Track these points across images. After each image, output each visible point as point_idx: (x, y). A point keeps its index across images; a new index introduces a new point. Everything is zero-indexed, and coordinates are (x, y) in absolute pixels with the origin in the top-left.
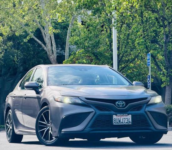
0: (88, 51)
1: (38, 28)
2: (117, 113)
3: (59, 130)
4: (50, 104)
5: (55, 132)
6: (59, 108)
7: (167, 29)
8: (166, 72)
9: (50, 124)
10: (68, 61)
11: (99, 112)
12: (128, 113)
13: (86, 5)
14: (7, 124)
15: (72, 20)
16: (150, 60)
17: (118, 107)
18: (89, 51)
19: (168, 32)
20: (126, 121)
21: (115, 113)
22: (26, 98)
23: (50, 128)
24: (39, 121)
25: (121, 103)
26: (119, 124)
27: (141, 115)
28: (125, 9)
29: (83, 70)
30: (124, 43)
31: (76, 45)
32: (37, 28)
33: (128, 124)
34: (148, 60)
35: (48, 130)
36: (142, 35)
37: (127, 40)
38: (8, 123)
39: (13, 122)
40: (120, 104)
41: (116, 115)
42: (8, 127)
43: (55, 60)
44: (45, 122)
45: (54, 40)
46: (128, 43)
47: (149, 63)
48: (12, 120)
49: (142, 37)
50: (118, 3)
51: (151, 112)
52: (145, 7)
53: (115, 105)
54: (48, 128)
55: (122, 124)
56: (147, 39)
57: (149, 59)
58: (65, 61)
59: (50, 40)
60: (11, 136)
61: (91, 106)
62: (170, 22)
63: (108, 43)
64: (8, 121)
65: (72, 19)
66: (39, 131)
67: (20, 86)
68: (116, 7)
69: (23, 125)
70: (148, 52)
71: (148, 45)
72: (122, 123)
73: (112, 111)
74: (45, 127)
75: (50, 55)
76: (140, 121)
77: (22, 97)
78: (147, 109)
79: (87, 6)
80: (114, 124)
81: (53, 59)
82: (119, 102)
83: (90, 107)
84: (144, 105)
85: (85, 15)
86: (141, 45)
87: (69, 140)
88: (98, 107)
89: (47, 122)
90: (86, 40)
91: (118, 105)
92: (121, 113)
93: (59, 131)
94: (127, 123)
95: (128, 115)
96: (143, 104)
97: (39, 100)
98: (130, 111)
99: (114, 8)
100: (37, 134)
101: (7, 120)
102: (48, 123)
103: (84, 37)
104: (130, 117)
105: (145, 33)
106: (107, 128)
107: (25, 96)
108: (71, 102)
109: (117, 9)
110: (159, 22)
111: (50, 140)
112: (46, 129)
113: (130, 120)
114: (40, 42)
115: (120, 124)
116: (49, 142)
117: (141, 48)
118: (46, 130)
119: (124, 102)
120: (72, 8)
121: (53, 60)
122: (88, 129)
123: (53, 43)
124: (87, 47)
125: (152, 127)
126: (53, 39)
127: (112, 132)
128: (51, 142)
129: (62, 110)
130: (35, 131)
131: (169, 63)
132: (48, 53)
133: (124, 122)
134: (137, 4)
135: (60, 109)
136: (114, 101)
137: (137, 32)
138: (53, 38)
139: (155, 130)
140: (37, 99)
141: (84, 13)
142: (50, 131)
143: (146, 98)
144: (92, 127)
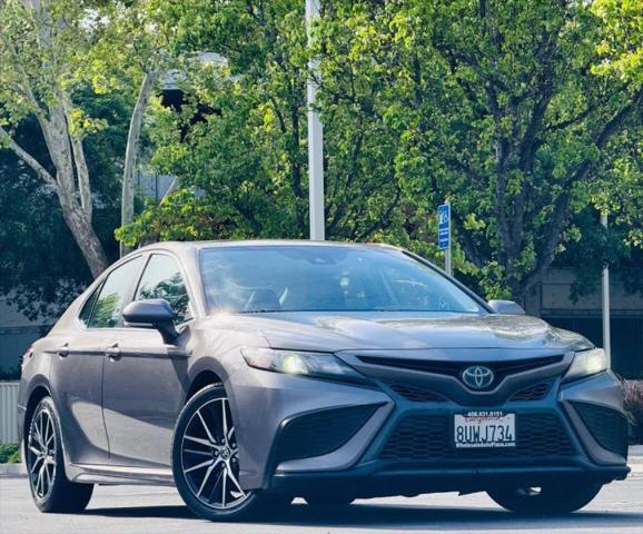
0: (221, 196)
1: (30, 115)
2: (466, 408)
3: (268, 466)
4: (231, 378)
5: (253, 472)
6: (265, 389)
7: (506, 122)
8: (501, 268)
9: (227, 444)
10: (131, 229)
11: (406, 405)
12: (505, 406)
13: (211, 35)
14: (33, 449)
15: (145, 89)
16: (449, 229)
17: (470, 388)
18: (224, 195)
19: (511, 132)
20: (498, 436)
21: (461, 408)
22: (118, 356)
23: (227, 462)
24: (185, 436)
25: (478, 373)
26: (475, 446)
27: (546, 415)
28: (365, 52)
29: (318, 260)
30: (344, 167)
31: (177, 174)
32: (27, 112)
33: (502, 445)
34: (441, 226)
35: (220, 468)
36: (415, 143)
37: (354, 159)
38: (36, 444)
39: (58, 439)
40: (476, 376)
41: (464, 414)
42: (39, 458)
43: (89, 226)
44: (207, 438)
45: (82, 156)
46: (358, 167)
47: (446, 236)
48: (58, 434)
49: (416, 148)
50: (336, 29)
51: (577, 405)
52: (434, 45)
53: (461, 379)
54: (220, 459)
55: (485, 445)
56: (435, 154)
57: (445, 225)
58: (122, 228)
59: (70, 157)
60: (50, 490)
61: (378, 382)
62: (517, 98)
63: (288, 168)
64: (39, 437)
65: (146, 84)
66: (185, 472)
67: (80, 317)
68: (324, 45)
69: (102, 451)
70: (439, 201)
71: (440, 176)
72: (485, 441)
73: (451, 402)
74: (209, 458)
75: (71, 207)
76: (541, 435)
77: (102, 353)
78: (563, 396)
79: (214, 38)
80: (458, 445)
81: (81, 222)
82: (472, 372)
83: (374, 387)
84: (554, 381)
85: (190, 70)
86: (416, 175)
87: (292, 500)
88: (404, 388)
89: (216, 439)
90: (213, 155)
91: (471, 380)
92: (490, 408)
93: (266, 472)
94: (500, 441)
95: (505, 413)
96: (551, 377)
97: (180, 362)
98: (511, 400)
99: (319, 47)
100: (179, 481)
101: (33, 435)
102: (220, 443)
103: (207, 148)
104: (509, 421)
105: (428, 133)
106: (432, 460)
107: (116, 350)
108: (306, 372)
109: (328, 51)
110: (472, 98)
111: (227, 502)
112: (211, 465)
113: (512, 432)
114: (34, 163)
115: (479, 445)
116: (222, 507)
117: (415, 186)
118: (211, 469)
119: (489, 371)
120: (145, 46)
121: (79, 225)
122: (369, 464)
123: (78, 165)
124: (216, 182)
125: (580, 454)
126: (79, 152)
127: (451, 472)
128: (232, 509)
129: (277, 398)
130: (170, 472)
131: (511, 237)
132: (62, 201)
133: (490, 439)
134: (409, 34)
135: (269, 395)
136: (454, 368)
137: (403, 127)
138: (78, 150)
139: (592, 465)
140: (169, 362)
141: (187, 64)
142: (228, 472)
143: (559, 358)
144: (382, 455)
